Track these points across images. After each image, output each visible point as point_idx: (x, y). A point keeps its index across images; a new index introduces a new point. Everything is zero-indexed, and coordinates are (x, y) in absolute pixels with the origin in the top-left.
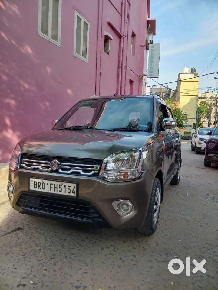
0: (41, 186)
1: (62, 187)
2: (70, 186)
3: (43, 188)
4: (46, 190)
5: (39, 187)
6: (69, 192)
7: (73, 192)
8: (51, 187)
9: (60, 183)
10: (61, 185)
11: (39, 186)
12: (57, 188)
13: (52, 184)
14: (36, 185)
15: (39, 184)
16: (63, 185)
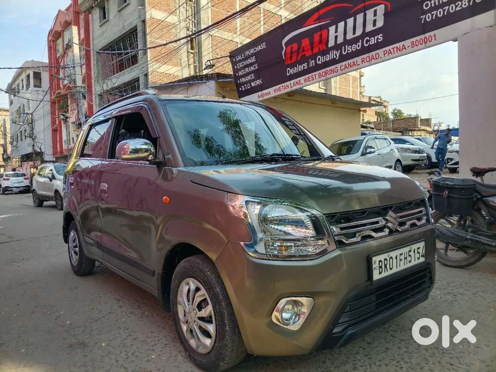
1: (412, 253)
4: (395, 270)
7: (422, 256)
8: (401, 260)
13: (401, 254)
16: (413, 250)
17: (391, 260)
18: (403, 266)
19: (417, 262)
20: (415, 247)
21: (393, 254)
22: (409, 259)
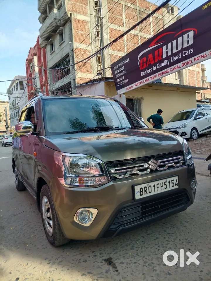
0: (148, 191)
2: (173, 180)
3: (150, 191)
5: (146, 193)
6: (173, 185)
7: (176, 185)
8: (158, 187)
9: (164, 181)
10: (166, 182)
11: (145, 191)
12: (163, 186)
13: (158, 184)
14: (142, 192)
15: (146, 189)
16: (168, 181)
17: (150, 187)
18: (160, 191)
19: (172, 188)
20: (170, 179)
21: (152, 184)
22: (165, 187)
